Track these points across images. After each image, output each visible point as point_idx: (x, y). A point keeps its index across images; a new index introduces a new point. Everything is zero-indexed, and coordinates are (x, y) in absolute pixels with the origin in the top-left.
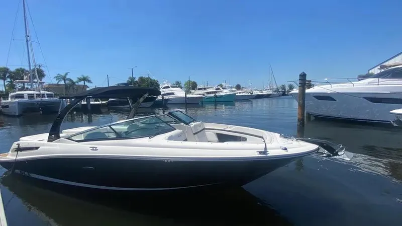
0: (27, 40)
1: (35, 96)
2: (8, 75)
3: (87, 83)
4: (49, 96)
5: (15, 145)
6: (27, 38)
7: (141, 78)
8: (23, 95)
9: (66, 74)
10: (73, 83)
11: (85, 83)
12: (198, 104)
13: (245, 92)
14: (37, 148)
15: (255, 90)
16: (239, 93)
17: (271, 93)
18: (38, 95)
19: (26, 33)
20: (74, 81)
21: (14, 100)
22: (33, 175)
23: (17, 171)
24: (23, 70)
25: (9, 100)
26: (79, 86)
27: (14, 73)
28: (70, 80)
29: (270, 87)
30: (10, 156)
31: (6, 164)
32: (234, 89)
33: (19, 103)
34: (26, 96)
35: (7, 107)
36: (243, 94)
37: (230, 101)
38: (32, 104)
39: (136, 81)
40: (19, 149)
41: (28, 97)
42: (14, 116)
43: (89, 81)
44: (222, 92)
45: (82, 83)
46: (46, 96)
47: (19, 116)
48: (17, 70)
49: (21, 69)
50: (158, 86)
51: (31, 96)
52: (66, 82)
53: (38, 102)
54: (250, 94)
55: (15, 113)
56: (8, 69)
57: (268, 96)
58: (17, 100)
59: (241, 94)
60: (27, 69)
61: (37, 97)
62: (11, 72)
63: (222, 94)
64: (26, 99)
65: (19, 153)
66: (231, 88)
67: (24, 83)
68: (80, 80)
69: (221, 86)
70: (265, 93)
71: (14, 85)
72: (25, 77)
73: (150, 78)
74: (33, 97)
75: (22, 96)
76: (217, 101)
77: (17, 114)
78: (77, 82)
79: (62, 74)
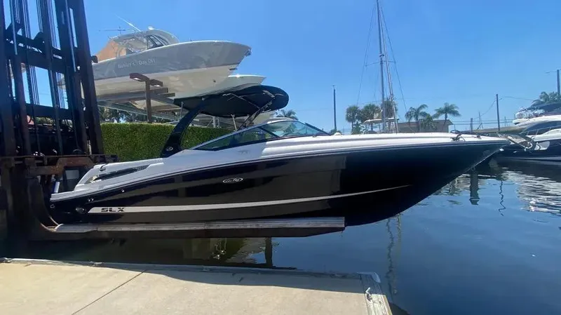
0: (382, 63)
2: (356, 115)
6: (381, 59)
9: (423, 106)
10: (429, 119)
11: (446, 117)
19: (381, 52)
20: (431, 115)
24: (372, 107)
26: (438, 122)
27: (362, 112)
28: (424, 114)
43: (455, 113)
45: (442, 117)
49: (370, 105)
52: (418, 118)
56: (357, 108)
60: (378, 104)
62: (360, 111)
67: (372, 123)
68: (440, 112)
71: (360, 129)
72: (376, 115)
78: (436, 116)
79: (416, 107)
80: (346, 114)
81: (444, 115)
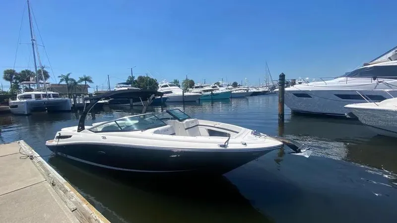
0: (33, 44)
1: (42, 96)
2: (14, 76)
3: (88, 83)
4: (54, 96)
5: (57, 135)
6: (33, 42)
7: (140, 78)
8: (31, 95)
9: (69, 74)
10: (76, 83)
11: (86, 83)
12: (195, 101)
13: (241, 90)
14: (70, 136)
15: (251, 87)
16: (235, 91)
17: (267, 90)
18: (45, 96)
19: (32, 38)
20: (77, 81)
21: (22, 101)
22: (69, 157)
23: (59, 153)
24: (28, 72)
25: (18, 100)
26: (81, 86)
27: (20, 74)
28: (72, 80)
29: (266, 84)
30: (54, 142)
31: (52, 148)
32: (230, 87)
33: (27, 103)
34: (33, 97)
35: (16, 106)
36: (240, 91)
37: (226, 98)
38: (40, 103)
39: (136, 81)
40: (60, 137)
41: (35, 97)
42: (23, 115)
43: (90, 81)
44: (218, 89)
45: (83, 83)
46: (52, 96)
47: (28, 115)
48: (23, 72)
49: (27, 70)
50: (157, 84)
51: (38, 96)
52: (68, 82)
53: (44, 102)
54: (246, 92)
55: (24, 112)
56: (14, 71)
57: (264, 93)
58: (25, 100)
59: (237, 92)
60: (33, 70)
61: (43, 97)
62: (17, 74)
63: (218, 92)
64: (33, 99)
65: (60, 140)
66: (228, 85)
67: (29, 84)
68: (82, 80)
69: (218, 83)
70: (261, 90)
71: (19, 86)
72: (31, 79)
73: (149, 78)
74: (40, 97)
75: (29, 97)
76: (214, 98)
77: (26, 113)
78: (79, 82)
79: (66, 74)
80: (3, 74)
81: (84, 82)
